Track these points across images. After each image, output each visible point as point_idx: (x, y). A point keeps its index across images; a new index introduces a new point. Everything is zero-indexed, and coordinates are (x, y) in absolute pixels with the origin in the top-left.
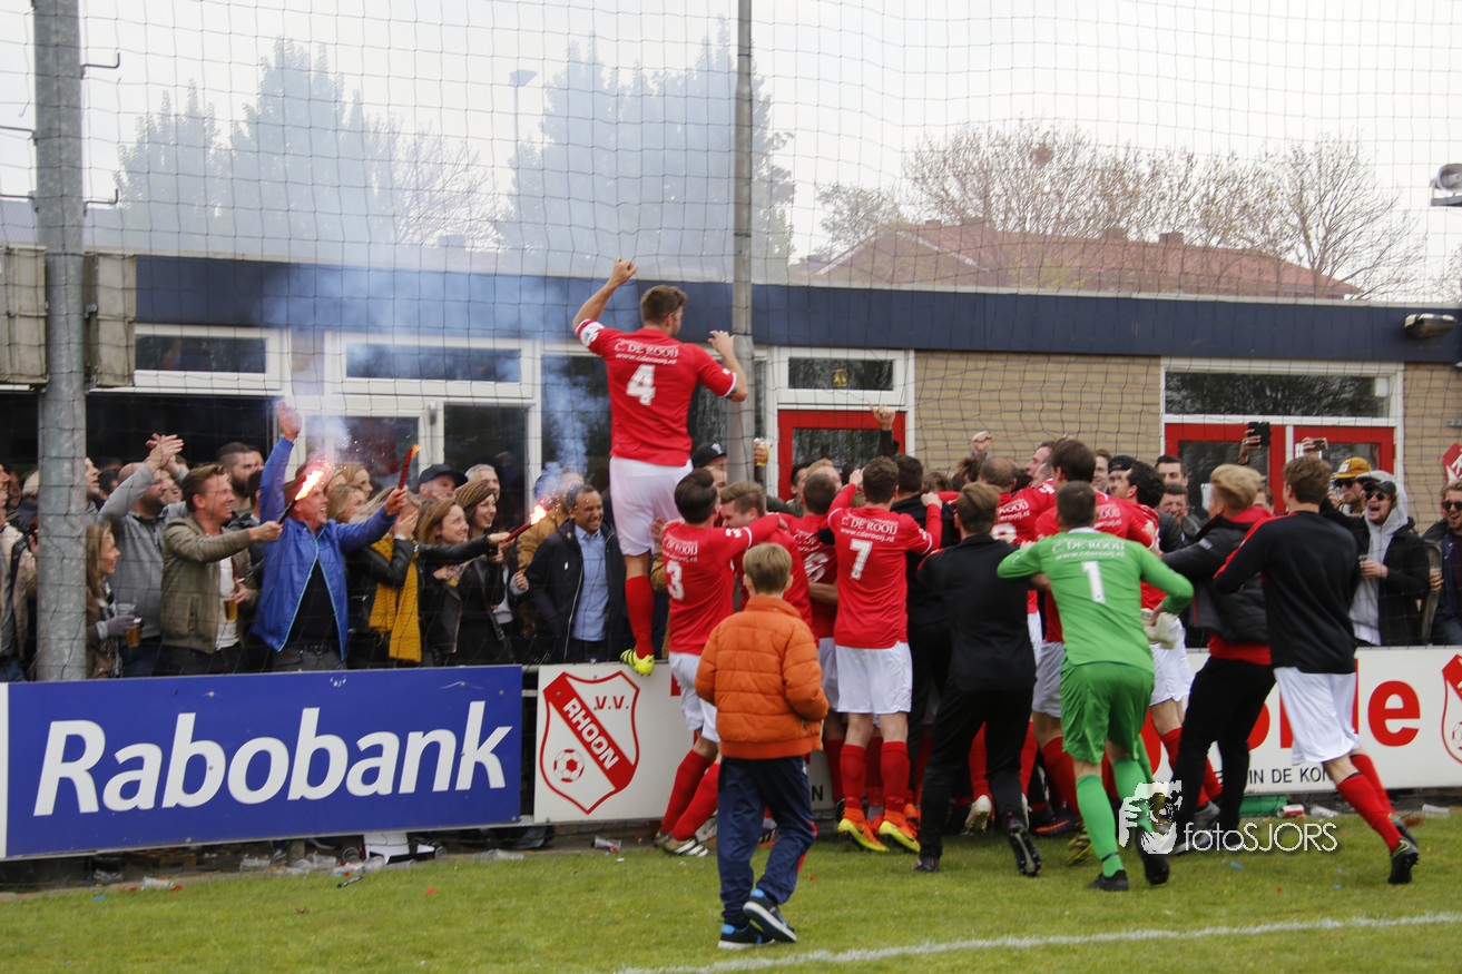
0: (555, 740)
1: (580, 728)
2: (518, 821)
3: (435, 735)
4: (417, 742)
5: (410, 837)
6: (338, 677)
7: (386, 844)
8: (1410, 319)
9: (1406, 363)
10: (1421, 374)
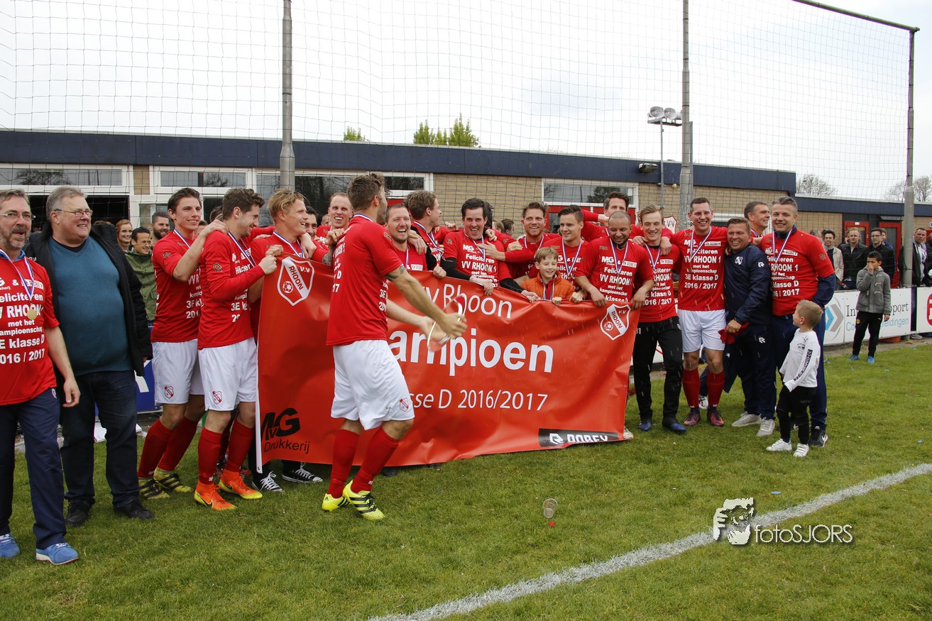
8: (641, 165)
9: (640, 183)
10: (645, 187)
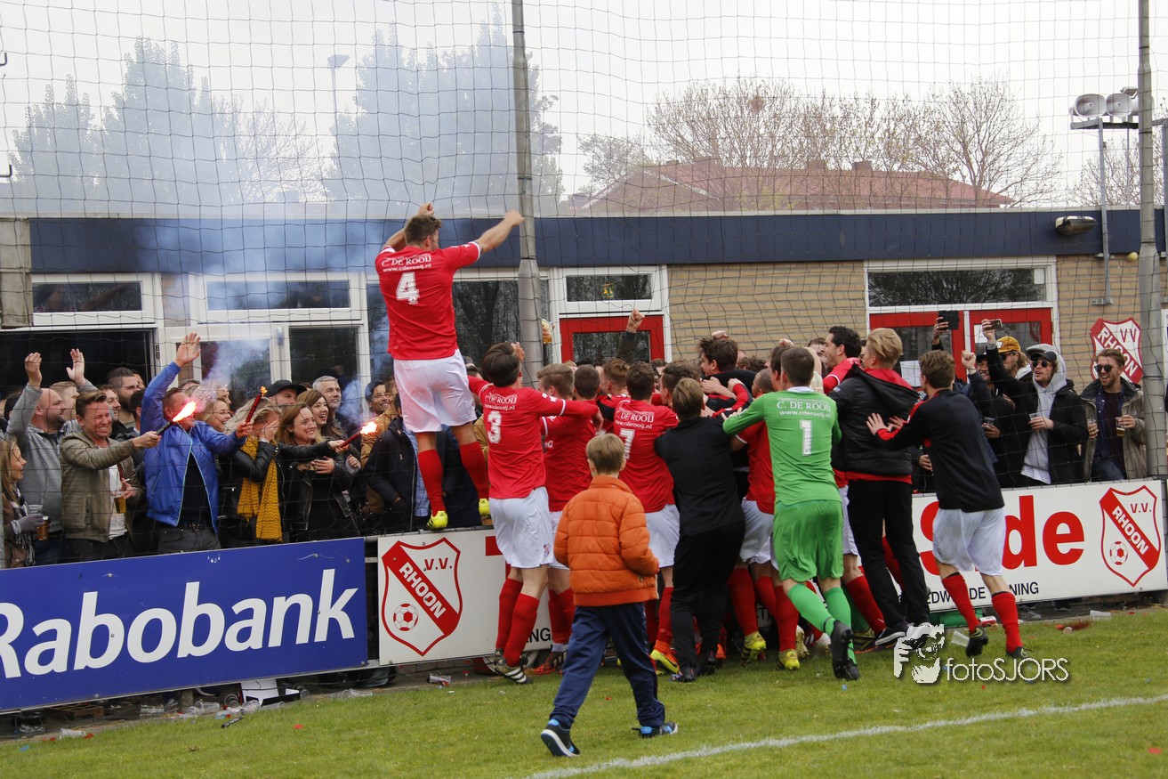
0: (394, 596)
1: (413, 586)
2: (367, 664)
3: (295, 599)
4: (281, 605)
5: (278, 682)
6: (214, 556)
7: (260, 690)
8: (1060, 221)
9: (1058, 256)
10: (1069, 265)
